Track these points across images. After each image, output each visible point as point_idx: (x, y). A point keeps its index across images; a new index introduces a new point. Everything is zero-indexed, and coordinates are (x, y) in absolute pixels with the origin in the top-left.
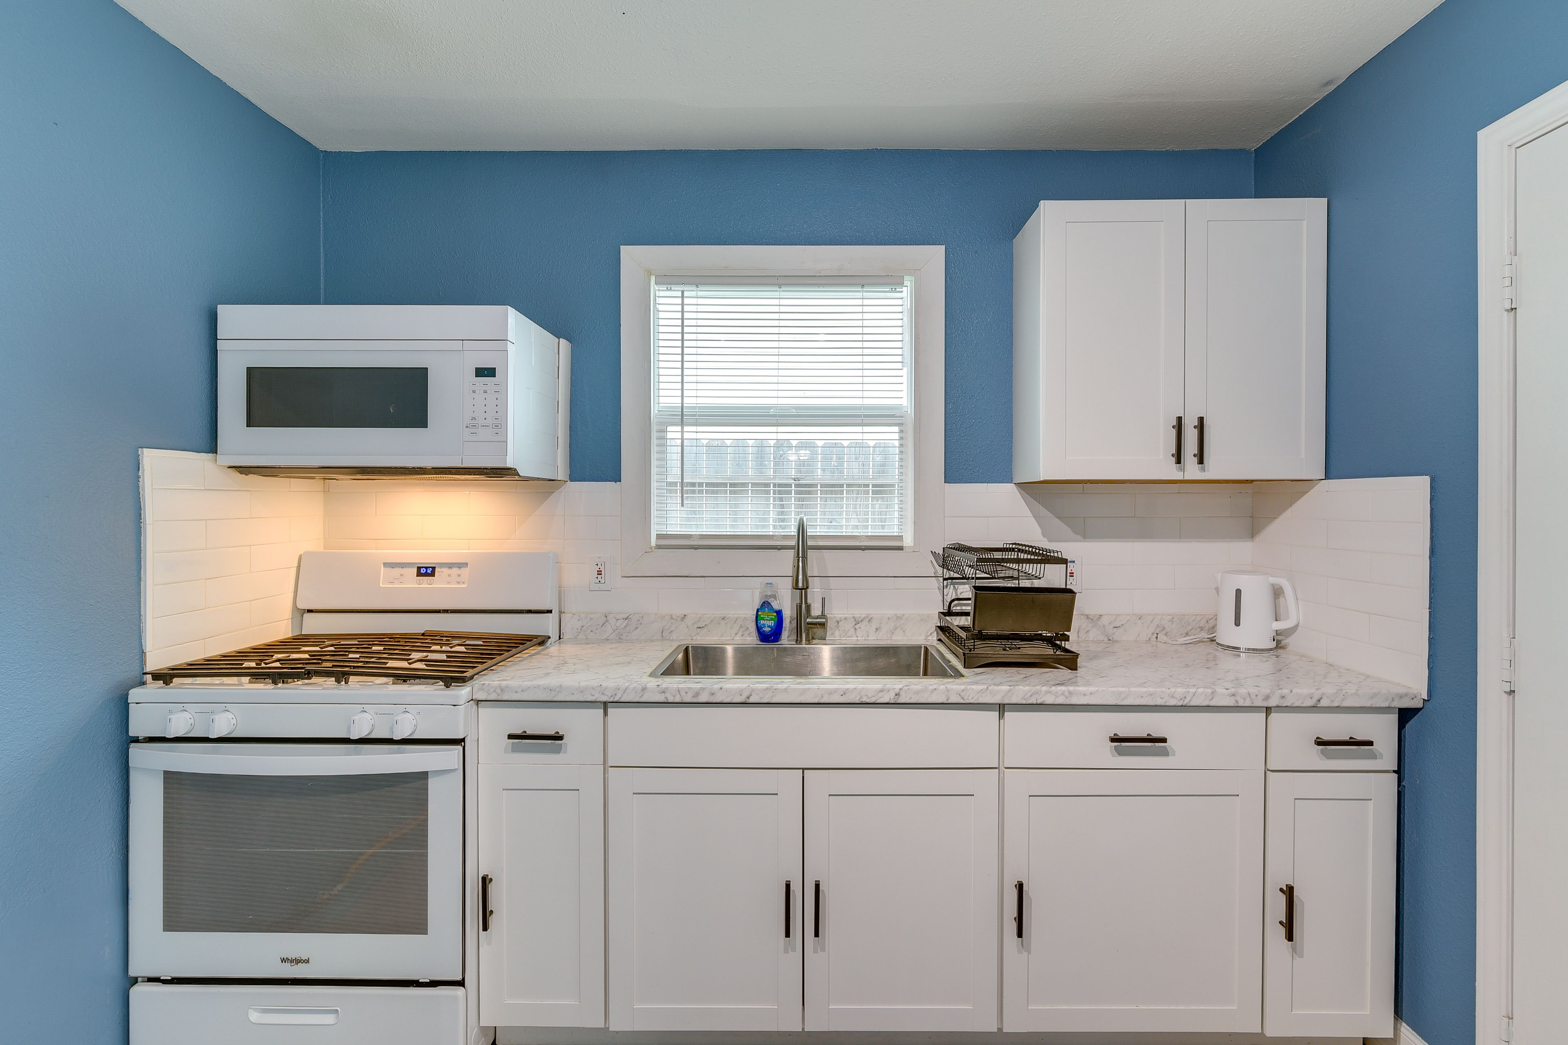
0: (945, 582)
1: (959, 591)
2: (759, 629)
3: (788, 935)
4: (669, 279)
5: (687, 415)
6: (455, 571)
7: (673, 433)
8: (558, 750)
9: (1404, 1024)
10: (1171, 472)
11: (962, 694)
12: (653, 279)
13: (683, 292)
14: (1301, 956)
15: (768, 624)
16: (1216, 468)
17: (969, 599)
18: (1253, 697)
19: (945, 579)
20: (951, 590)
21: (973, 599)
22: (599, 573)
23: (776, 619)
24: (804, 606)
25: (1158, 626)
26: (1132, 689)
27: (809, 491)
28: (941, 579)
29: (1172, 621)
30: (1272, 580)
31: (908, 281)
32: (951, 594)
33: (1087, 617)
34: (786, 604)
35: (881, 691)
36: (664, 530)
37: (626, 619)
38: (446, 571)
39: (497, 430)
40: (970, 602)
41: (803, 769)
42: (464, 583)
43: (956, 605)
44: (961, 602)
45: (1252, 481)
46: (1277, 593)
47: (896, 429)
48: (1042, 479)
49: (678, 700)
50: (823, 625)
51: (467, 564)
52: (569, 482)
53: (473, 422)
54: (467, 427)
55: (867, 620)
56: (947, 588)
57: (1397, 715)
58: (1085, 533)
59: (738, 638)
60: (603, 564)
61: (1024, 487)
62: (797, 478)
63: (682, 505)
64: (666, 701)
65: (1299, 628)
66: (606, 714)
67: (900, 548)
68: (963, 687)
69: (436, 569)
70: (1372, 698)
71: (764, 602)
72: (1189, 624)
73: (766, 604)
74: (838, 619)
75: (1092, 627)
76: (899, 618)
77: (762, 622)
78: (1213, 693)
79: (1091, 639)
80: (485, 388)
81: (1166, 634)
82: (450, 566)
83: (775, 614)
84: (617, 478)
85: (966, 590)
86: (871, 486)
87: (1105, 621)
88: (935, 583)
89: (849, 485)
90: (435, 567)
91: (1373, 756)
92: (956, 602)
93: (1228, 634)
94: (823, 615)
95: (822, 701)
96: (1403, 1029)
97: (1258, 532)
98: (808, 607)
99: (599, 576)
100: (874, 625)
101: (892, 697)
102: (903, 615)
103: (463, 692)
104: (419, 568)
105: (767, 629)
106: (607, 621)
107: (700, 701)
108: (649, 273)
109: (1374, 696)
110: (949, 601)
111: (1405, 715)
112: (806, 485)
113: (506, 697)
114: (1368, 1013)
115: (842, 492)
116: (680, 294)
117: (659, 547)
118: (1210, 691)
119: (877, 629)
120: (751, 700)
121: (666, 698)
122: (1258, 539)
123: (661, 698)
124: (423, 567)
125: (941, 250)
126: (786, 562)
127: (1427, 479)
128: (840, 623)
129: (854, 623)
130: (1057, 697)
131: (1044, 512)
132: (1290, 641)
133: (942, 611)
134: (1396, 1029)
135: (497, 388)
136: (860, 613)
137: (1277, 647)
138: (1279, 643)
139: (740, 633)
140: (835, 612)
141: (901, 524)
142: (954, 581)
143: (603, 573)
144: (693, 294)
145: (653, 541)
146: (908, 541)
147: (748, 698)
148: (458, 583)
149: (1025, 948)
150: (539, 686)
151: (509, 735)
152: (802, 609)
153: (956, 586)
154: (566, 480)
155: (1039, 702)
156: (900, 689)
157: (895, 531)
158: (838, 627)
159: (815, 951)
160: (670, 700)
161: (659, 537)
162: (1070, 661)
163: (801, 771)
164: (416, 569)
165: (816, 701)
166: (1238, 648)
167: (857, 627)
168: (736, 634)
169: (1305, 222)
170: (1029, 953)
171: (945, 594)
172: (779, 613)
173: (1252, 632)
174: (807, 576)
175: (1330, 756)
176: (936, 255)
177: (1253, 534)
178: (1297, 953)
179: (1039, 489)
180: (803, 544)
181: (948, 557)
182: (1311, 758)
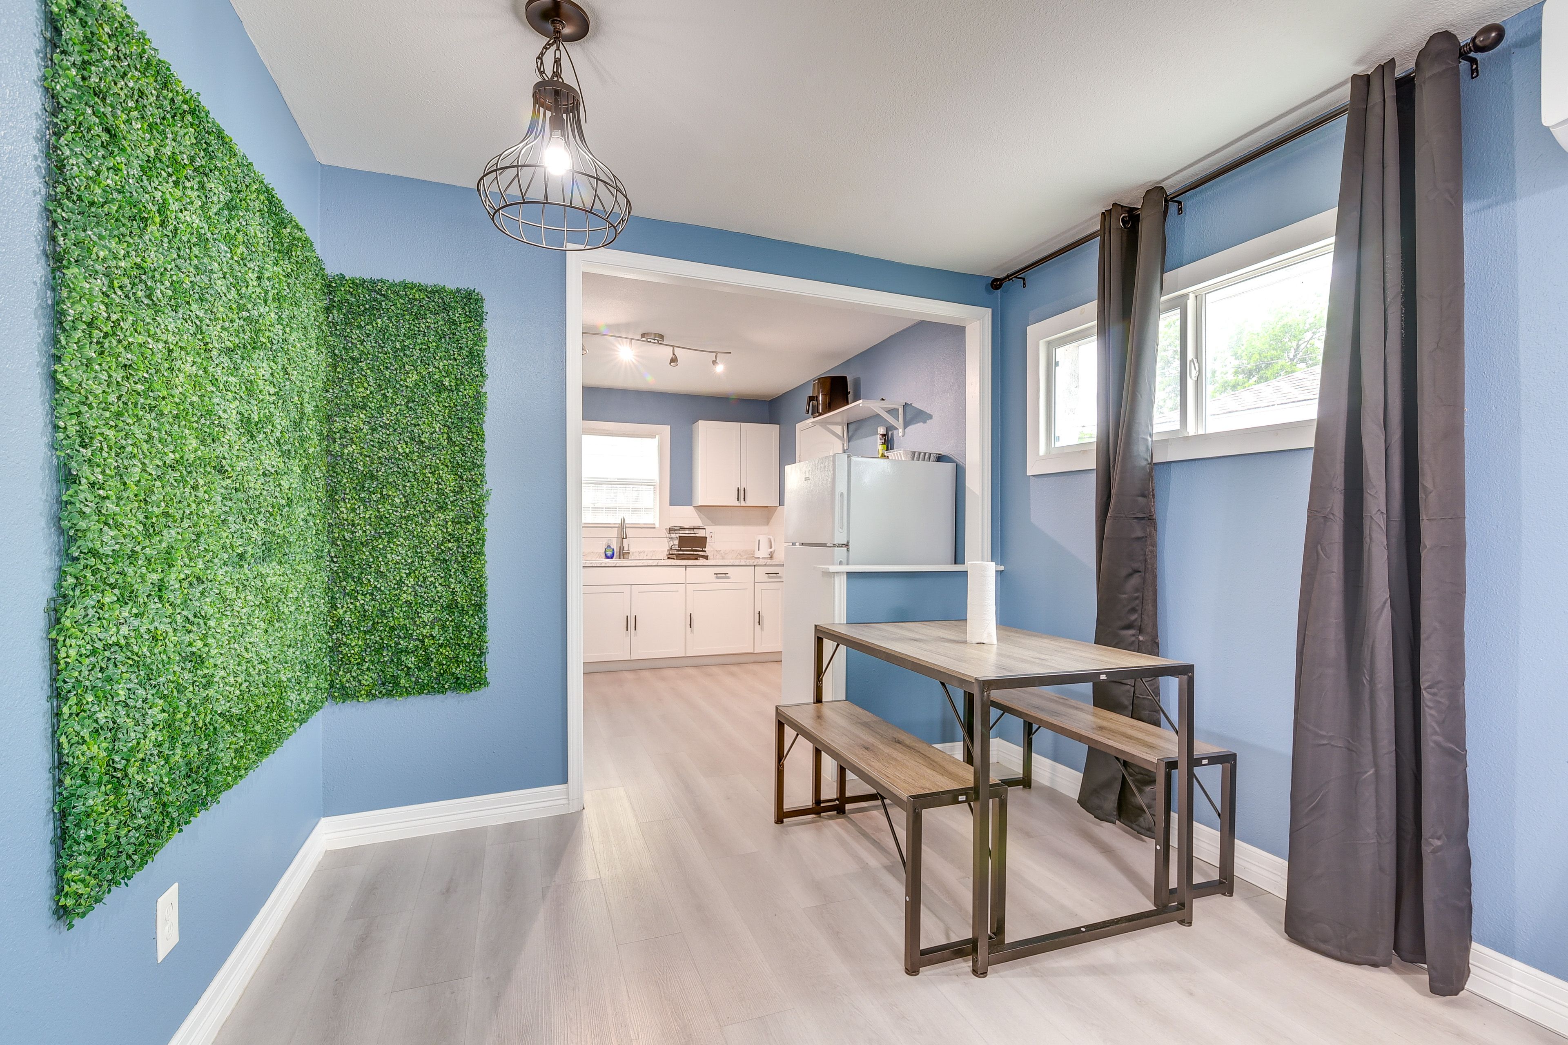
0: (670, 539)
1: (674, 542)
2: (606, 555)
3: (627, 630)
7: (590, 488)
10: (737, 504)
11: (675, 563)
14: (763, 631)
15: (609, 553)
16: (749, 503)
17: (677, 544)
18: (750, 563)
23: (612, 551)
25: (736, 551)
26: (720, 561)
28: (668, 538)
29: (741, 549)
30: (769, 537)
31: (657, 437)
32: (671, 543)
33: (716, 551)
34: (615, 546)
35: (654, 563)
43: (673, 546)
44: (675, 545)
45: (767, 507)
47: (653, 488)
48: (701, 505)
50: (628, 552)
55: (644, 551)
56: (670, 541)
58: (715, 522)
59: (599, 556)
61: (696, 507)
67: (655, 528)
68: (675, 561)
72: (746, 550)
73: (609, 546)
75: (718, 554)
76: (654, 551)
77: (607, 552)
79: (718, 557)
81: (739, 553)
83: (612, 549)
85: (676, 542)
87: (722, 552)
88: (666, 540)
89: (627, 508)
93: (758, 554)
94: (628, 550)
95: (635, 566)
98: (623, 546)
100: (646, 553)
107: (602, 566)
110: (671, 545)
118: (741, 562)
119: (646, 555)
120: (617, 565)
125: (668, 427)
126: (615, 533)
130: (701, 563)
131: (702, 515)
132: (774, 556)
133: (669, 547)
136: (640, 549)
140: (632, 550)
141: (655, 520)
142: (673, 539)
146: (657, 525)
149: (692, 632)
152: (621, 548)
155: (696, 565)
156: (658, 563)
157: (653, 522)
158: (633, 552)
159: (635, 636)
162: (706, 558)
163: (630, 585)
165: (633, 566)
166: (760, 557)
167: (640, 552)
169: (773, 432)
170: (693, 634)
173: (763, 553)
174: (622, 537)
175: (769, 577)
176: (666, 429)
177: (768, 524)
178: (762, 629)
179: (700, 509)
180: (622, 526)
181: (671, 530)
182: (765, 578)
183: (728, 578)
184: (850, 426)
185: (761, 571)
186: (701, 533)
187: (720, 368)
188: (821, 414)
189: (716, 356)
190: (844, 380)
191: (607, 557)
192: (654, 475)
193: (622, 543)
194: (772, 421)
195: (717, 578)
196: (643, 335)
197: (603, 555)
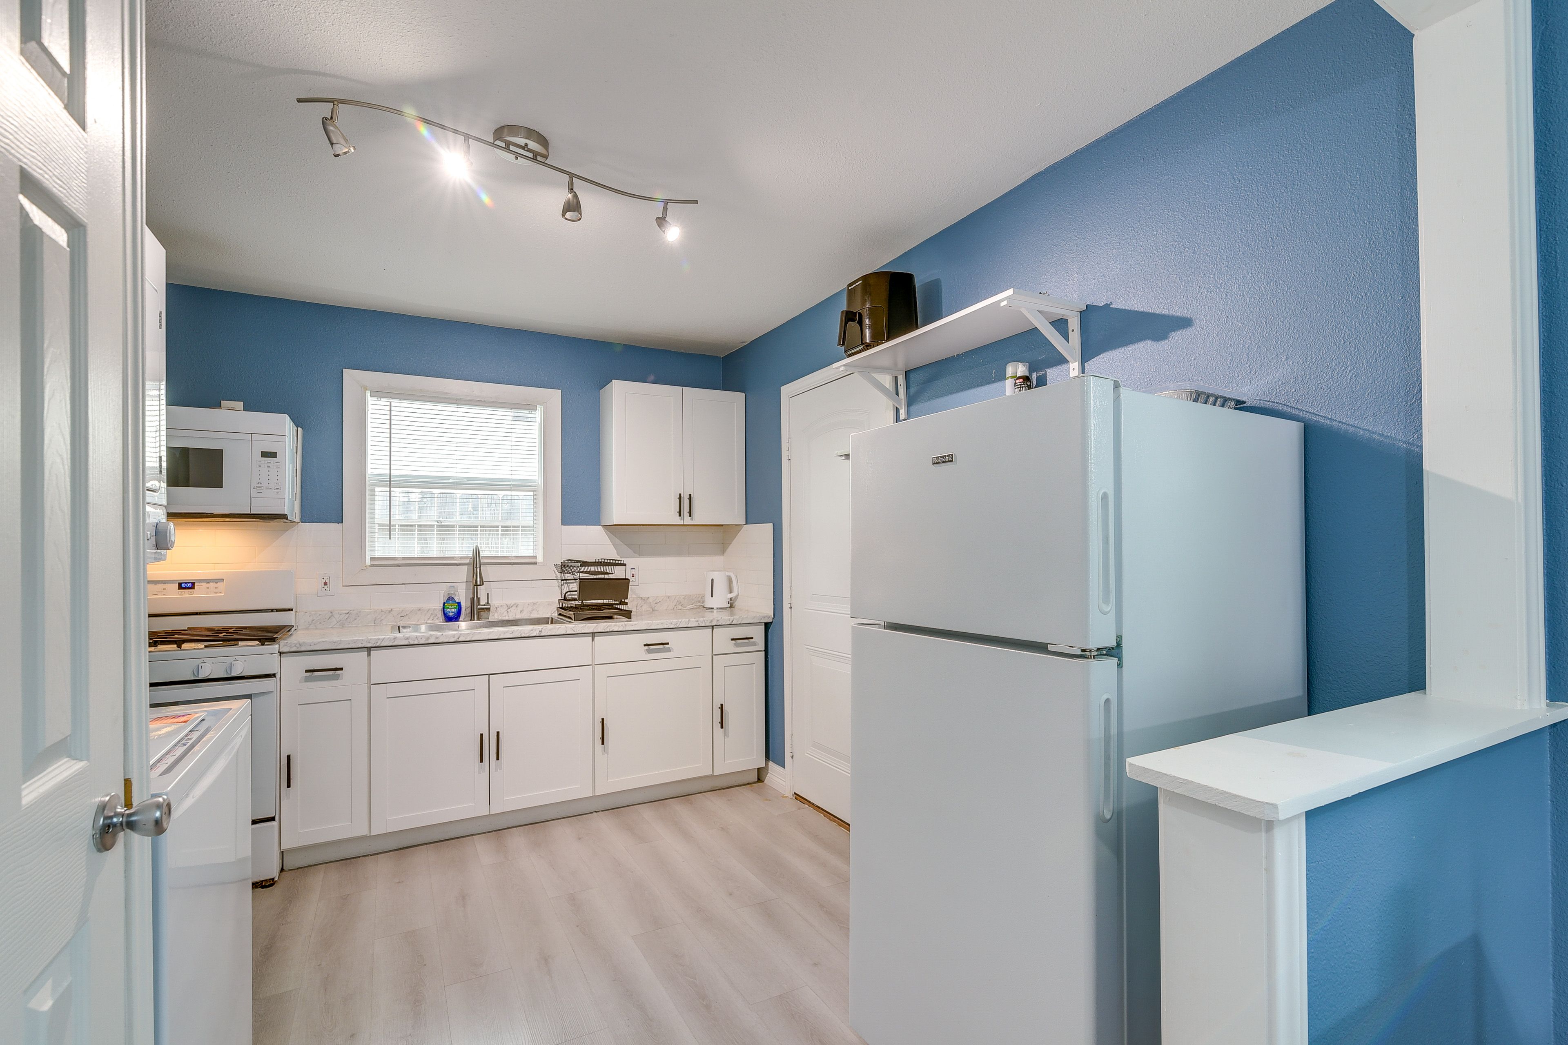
0: (562, 582)
1: (570, 587)
2: (445, 614)
3: (481, 761)
4: (379, 393)
5: (394, 481)
6: (212, 585)
7: (381, 493)
8: (337, 678)
9: (771, 762)
10: (677, 521)
11: (574, 629)
12: (368, 393)
13: (390, 403)
14: (728, 737)
15: (452, 611)
16: (698, 519)
17: (576, 591)
18: (706, 621)
19: (562, 580)
20: (566, 587)
21: (578, 591)
22: (326, 584)
23: (458, 607)
24: (475, 598)
25: (678, 601)
26: (654, 621)
27: (448, 529)
28: (560, 581)
29: (684, 598)
30: (728, 574)
31: (539, 408)
32: (565, 589)
33: (642, 598)
34: (462, 597)
35: (532, 630)
36: (378, 554)
37: (347, 613)
38: (204, 585)
39: (277, 491)
40: (576, 593)
41: (489, 675)
42: (220, 593)
43: (569, 595)
44: (572, 593)
45: (722, 525)
46: (730, 581)
47: (532, 493)
48: (614, 524)
49: (416, 643)
50: (488, 609)
51: (223, 580)
52: (301, 523)
53: (260, 485)
54: (254, 488)
55: (515, 606)
56: (563, 585)
57: (764, 626)
58: (640, 552)
59: (429, 621)
60: (329, 578)
61: (607, 527)
62: (439, 521)
63: (390, 539)
64: (409, 644)
65: (739, 596)
66: (369, 655)
67: (535, 563)
68: (574, 626)
69: (196, 584)
70: (753, 618)
71: (449, 598)
72: (693, 600)
73: (450, 599)
74: (497, 607)
75: (644, 603)
76: (534, 604)
77: (448, 610)
78: (689, 621)
79: (644, 610)
80: (269, 464)
81: (681, 605)
82: (208, 581)
83: (457, 604)
84: (340, 520)
85: (575, 586)
86: (500, 527)
87: (650, 600)
88: (556, 583)
89: (482, 526)
90: (195, 583)
91: (754, 644)
92: (569, 593)
93: (710, 602)
94: (488, 604)
95: (500, 637)
96: (770, 764)
97: (726, 550)
98: (478, 599)
99: (325, 586)
100: (520, 608)
101: (538, 633)
102: (537, 602)
103: (274, 648)
104: (180, 584)
105: (451, 614)
106: (332, 615)
107: (430, 642)
108: (365, 388)
109: (754, 618)
110: (564, 593)
111: (767, 626)
112: (447, 526)
113: (303, 649)
114: (755, 757)
115: (477, 531)
116: (389, 404)
117: (372, 566)
118: (687, 620)
119: (521, 611)
120: (460, 640)
121: (409, 642)
122: (725, 554)
123: (407, 643)
124: (183, 583)
125: (559, 392)
126: (463, 573)
127: (772, 524)
128: (498, 609)
129: (507, 608)
130: (619, 627)
131: (618, 541)
132: (736, 604)
133: (560, 598)
134: (767, 764)
135: (278, 465)
136: (510, 602)
137: (731, 607)
138: (731, 605)
139: (431, 618)
140: (494, 602)
141: (535, 550)
142: (567, 581)
143: (328, 584)
144: (398, 404)
145: (368, 562)
146: (540, 559)
147: (458, 638)
148: (216, 593)
149: (605, 751)
150: (326, 641)
151: (306, 671)
152: (474, 601)
153: (569, 584)
154: (299, 522)
155: (611, 630)
156: (542, 629)
157: (530, 553)
158: (496, 611)
159: (496, 770)
160: (411, 643)
161: (372, 559)
162: (628, 615)
163: (488, 676)
164: (178, 584)
165: (496, 637)
166: (713, 608)
167: (509, 610)
168: (428, 619)
169: (735, 404)
170: (608, 755)
171: (562, 589)
172: (459, 604)
173: (720, 600)
174: (476, 583)
175: (737, 645)
176: (555, 396)
177: (723, 552)
178: (726, 734)
179: (614, 529)
180: (476, 563)
181: (564, 567)
182: (731, 647)
183: (669, 650)
184: (912, 375)
185: (723, 636)
186: (618, 573)
187: (673, 234)
188: (868, 347)
189: (665, 209)
190: (907, 279)
191: (449, 619)
192: (533, 471)
193: (475, 592)
194: (727, 386)
195: (649, 652)
196: (500, 132)
197: (440, 614)
